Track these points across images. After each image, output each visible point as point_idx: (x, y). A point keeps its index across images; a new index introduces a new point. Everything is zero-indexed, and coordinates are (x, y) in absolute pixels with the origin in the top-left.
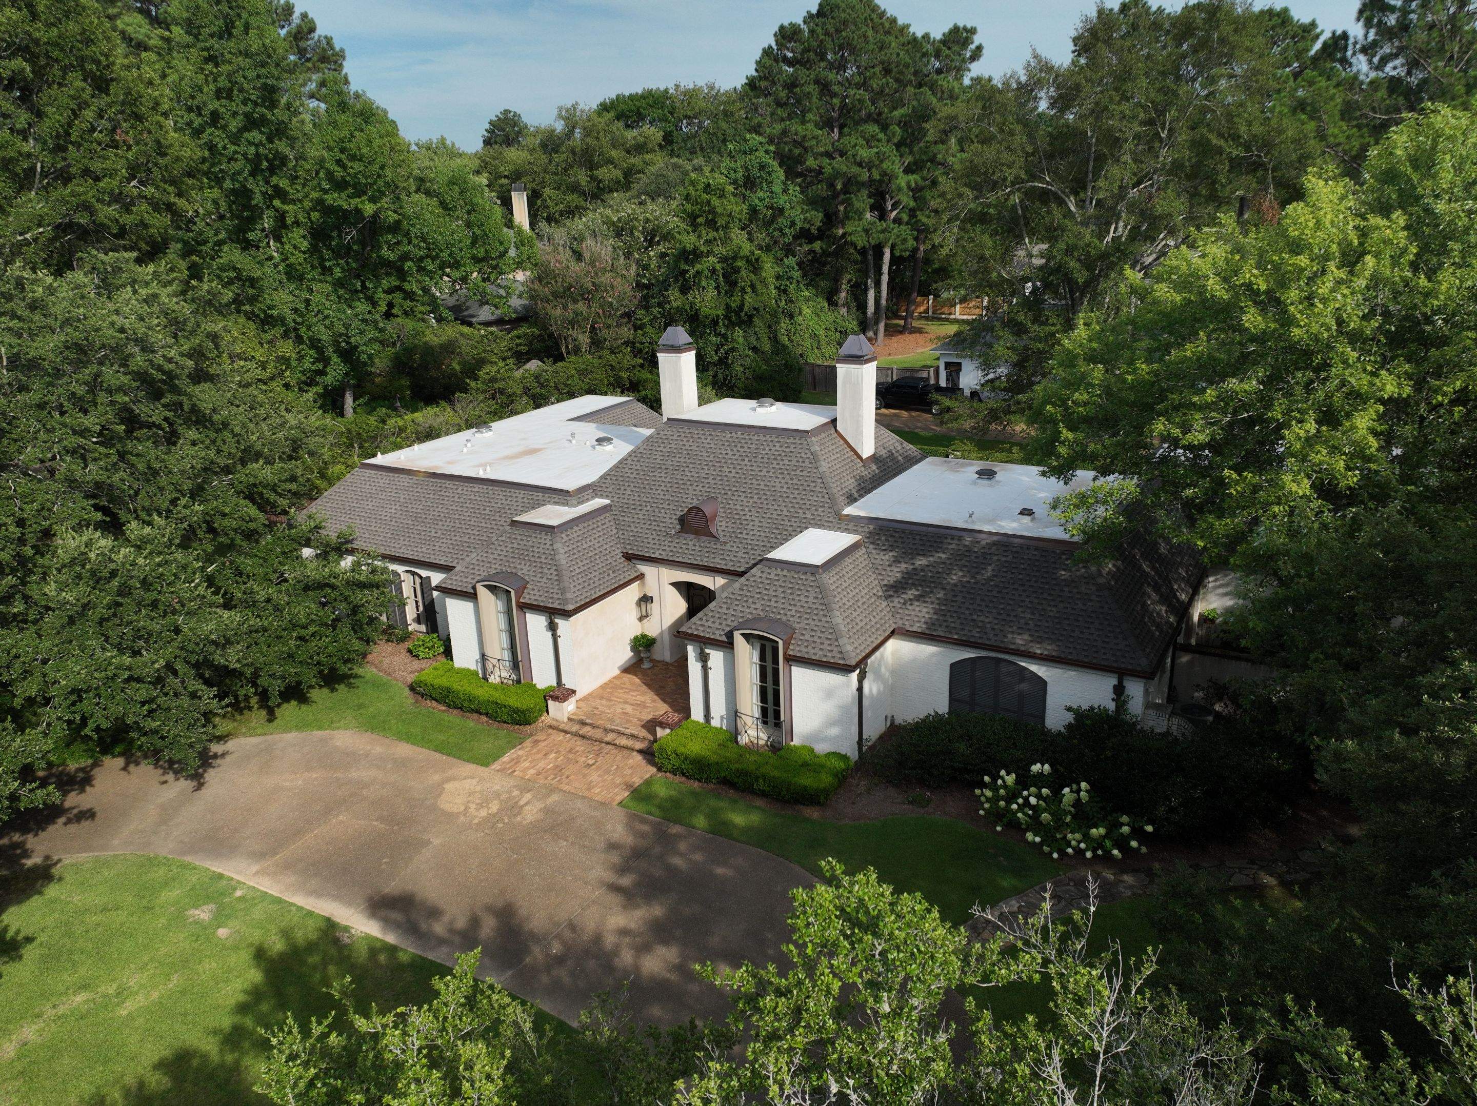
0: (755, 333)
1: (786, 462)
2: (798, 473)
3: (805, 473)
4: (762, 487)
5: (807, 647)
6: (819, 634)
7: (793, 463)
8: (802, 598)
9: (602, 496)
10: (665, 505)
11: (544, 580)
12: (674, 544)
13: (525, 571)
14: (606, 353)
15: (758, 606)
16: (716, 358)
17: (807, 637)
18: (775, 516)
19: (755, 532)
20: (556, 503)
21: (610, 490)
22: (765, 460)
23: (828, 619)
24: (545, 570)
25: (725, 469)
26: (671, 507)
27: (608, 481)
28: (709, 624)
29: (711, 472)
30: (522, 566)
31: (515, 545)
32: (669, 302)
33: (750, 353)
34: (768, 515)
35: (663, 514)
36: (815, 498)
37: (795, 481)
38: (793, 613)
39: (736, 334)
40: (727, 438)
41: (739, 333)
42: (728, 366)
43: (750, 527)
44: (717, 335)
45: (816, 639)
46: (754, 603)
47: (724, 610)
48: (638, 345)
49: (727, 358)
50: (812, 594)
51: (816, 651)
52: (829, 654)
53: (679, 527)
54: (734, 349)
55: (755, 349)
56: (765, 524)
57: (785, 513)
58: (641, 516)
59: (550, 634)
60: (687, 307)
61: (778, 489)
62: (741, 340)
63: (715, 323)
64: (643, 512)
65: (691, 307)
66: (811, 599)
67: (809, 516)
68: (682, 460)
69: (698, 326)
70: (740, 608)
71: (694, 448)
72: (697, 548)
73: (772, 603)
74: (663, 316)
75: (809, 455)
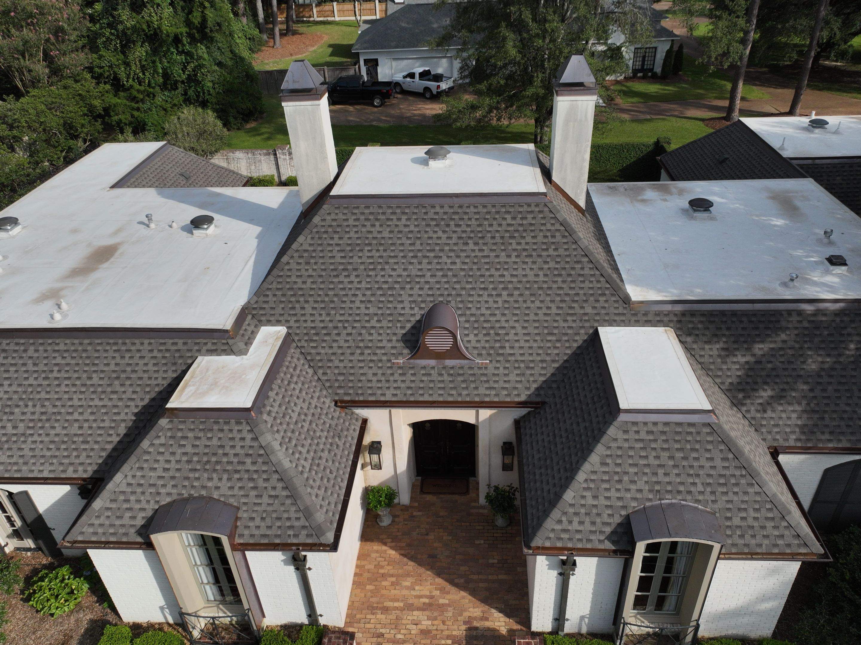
0: (219, 48)
1: (529, 239)
2: (551, 252)
3: (561, 252)
4: (508, 278)
5: (742, 536)
6: (752, 514)
7: (540, 239)
8: (703, 462)
9: (269, 323)
10: (373, 323)
11: (265, 500)
12: (409, 377)
13: (224, 490)
14: (70, 82)
15: (641, 484)
16: (184, 77)
17: (736, 521)
18: (541, 317)
19: (522, 344)
20: (212, 352)
21: (279, 311)
22: (498, 240)
23: (757, 489)
24: (261, 483)
25: (444, 259)
26: (384, 323)
27: (271, 298)
28: (575, 526)
29: (424, 266)
30: (215, 482)
31: (189, 449)
32: (121, 22)
33: (216, 68)
34: (532, 317)
35: (375, 337)
36: (587, 284)
37: (552, 265)
38: (700, 488)
39: (200, 51)
40: (431, 215)
41: (202, 50)
42: (198, 83)
43: (511, 337)
44: (180, 53)
45: (750, 521)
46: (633, 482)
47: (590, 501)
48: (96, 69)
49: (196, 75)
50: (718, 456)
51: (759, 539)
52: (780, 542)
53: (406, 351)
54: (201, 66)
55: (220, 64)
56: (531, 330)
57: (554, 310)
58: (342, 343)
59: (292, 568)
60: (145, 27)
61: (531, 278)
62: (206, 56)
63: (177, 40)
64: (343, 336)
65: (149, 26)
66: (718, 463)
67: (589, 310)
68: (374, 253)
69: (161, 46)
70: (613, 494)
71: (386, 234)
72: (446, 377)
73: (661, 477)
74: (118, 37)
75: (558, 226)
